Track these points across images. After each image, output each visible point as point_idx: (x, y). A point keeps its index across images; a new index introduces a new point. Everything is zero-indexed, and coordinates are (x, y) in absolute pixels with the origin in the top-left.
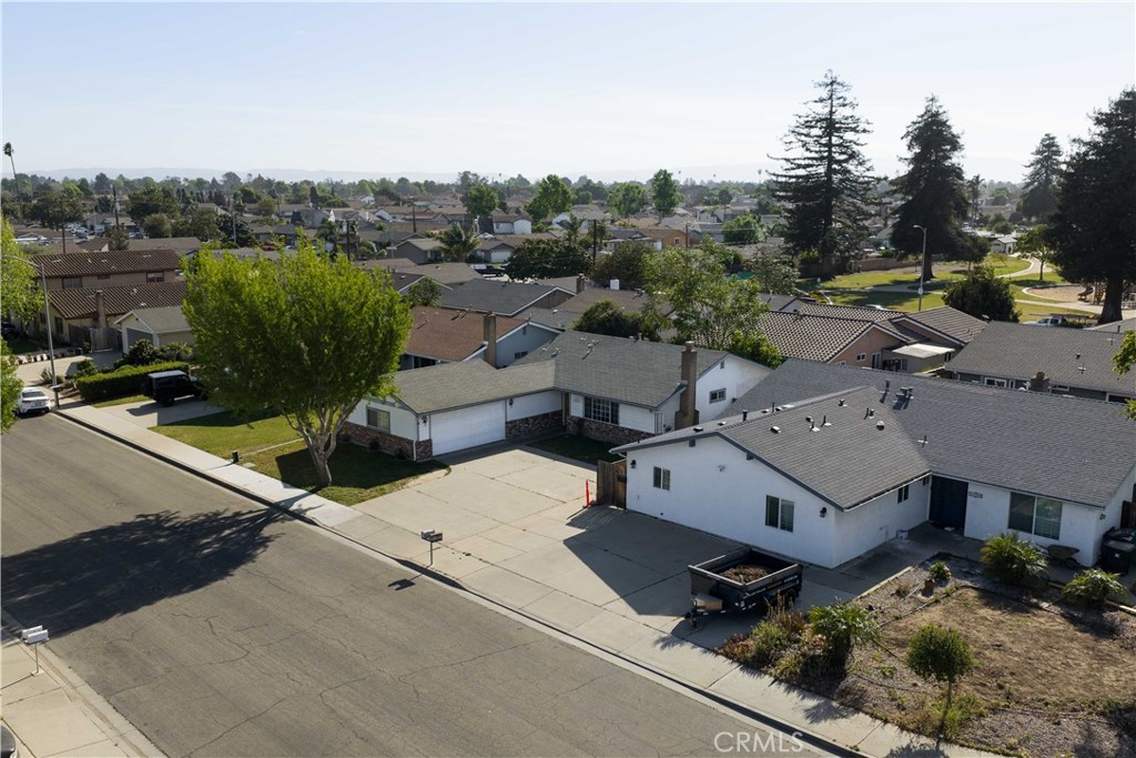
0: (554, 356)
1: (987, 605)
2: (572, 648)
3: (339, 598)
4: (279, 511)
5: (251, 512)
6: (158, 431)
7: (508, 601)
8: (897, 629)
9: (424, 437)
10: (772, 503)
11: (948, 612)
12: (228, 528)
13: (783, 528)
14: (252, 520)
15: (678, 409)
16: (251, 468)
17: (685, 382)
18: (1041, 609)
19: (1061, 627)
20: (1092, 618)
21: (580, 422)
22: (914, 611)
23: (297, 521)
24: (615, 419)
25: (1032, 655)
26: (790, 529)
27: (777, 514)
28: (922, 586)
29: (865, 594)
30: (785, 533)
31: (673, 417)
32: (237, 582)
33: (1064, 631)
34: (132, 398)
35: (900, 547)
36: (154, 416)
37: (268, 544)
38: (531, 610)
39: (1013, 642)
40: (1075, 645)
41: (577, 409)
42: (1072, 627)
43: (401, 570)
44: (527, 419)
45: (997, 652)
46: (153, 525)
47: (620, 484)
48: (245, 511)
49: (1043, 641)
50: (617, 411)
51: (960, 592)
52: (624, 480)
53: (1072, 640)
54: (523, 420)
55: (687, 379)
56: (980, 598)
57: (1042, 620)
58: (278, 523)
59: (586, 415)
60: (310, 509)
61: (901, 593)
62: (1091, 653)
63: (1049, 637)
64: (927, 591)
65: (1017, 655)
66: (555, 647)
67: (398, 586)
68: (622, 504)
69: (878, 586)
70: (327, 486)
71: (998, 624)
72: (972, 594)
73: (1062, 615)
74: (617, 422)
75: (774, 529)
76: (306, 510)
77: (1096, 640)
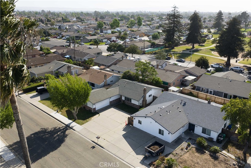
0: (119, 86)
1: (197, 152)
2: (124, 164)
3: (82, 152)
4: (68, 127)
5: (63, 127)
6: (40, 102)
7: (112, 152)
8: (181, 159)
9: (94, 107)
10: (160, 130)
11: (190, 154)
12: (59, 132)
13: (162, 134)
14: (63, 129)
15: (143, 100)
16: (61, 114)
17: (144, 95)
18: (206, 153)
19: (209, 158)
20: (214, 155)
21: (124, 101)
22: (184, 154)
23: (72, 130)
24: (131, 101)
25: (203, 165)
26: (163, 135)
27: (161, 132)
28: (186, 147)
29: (176, 150)
30: (162, 136)
31: (142, 101)
32: (62, 148)
33: (209, 159)
34: (33, 92)
35: (183, 136)
36: (39, 97)
37: (67, 136)
38: (117, 154)
39: (200, 162)
40: (211, 162)
41: (123, 98)
42: (211, 158)
43: (92, 143)
44: (114, 100)
45: (197, 164)
46: (44, 131)
47: (132, 122)
48: (61, 127)
49: (205, 161)
50: (131, 100)
51: (192, 149)
52: (133, 121)
53: (210, 161)
54: (113, 101)
55: (145, 94)
56: (196, 150)
57: (206, 156)
58: (68, 130)
59: (125, 100)
60: (74, 126)
61: (182, 149)
62: (213, 164)
63: (206, 160)
64: (187, 149)
65: (201, 165)
66: (122, 164)
67: (92, 148)
68: (132, 125)
69: (178, 147)
70: (76, 120)
71: (198, 157)
72: (194, 149)
73: (209, 154)
74: (131, 102)
75: (160, 134)
76: (73, 127)
77: (214, 161)
